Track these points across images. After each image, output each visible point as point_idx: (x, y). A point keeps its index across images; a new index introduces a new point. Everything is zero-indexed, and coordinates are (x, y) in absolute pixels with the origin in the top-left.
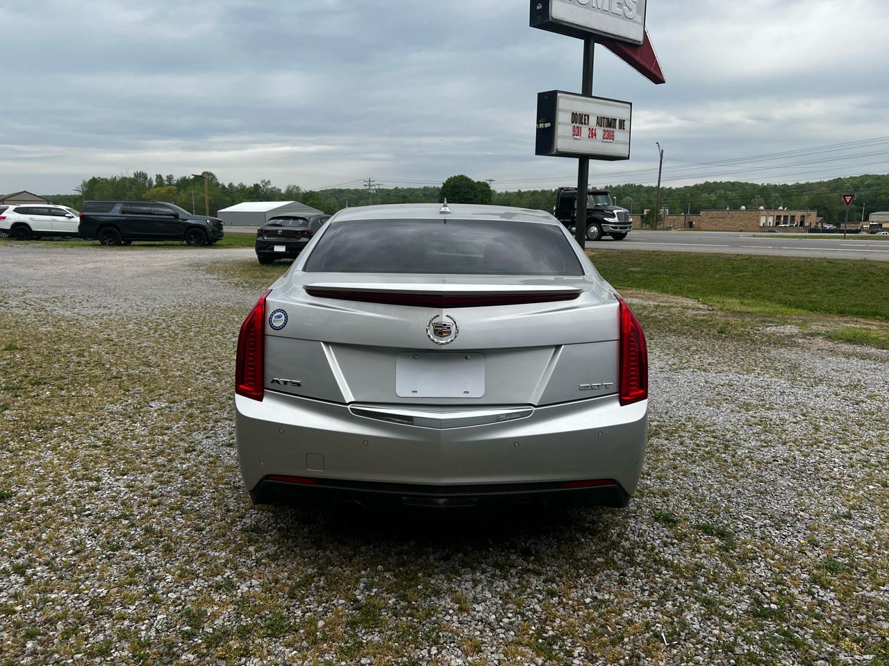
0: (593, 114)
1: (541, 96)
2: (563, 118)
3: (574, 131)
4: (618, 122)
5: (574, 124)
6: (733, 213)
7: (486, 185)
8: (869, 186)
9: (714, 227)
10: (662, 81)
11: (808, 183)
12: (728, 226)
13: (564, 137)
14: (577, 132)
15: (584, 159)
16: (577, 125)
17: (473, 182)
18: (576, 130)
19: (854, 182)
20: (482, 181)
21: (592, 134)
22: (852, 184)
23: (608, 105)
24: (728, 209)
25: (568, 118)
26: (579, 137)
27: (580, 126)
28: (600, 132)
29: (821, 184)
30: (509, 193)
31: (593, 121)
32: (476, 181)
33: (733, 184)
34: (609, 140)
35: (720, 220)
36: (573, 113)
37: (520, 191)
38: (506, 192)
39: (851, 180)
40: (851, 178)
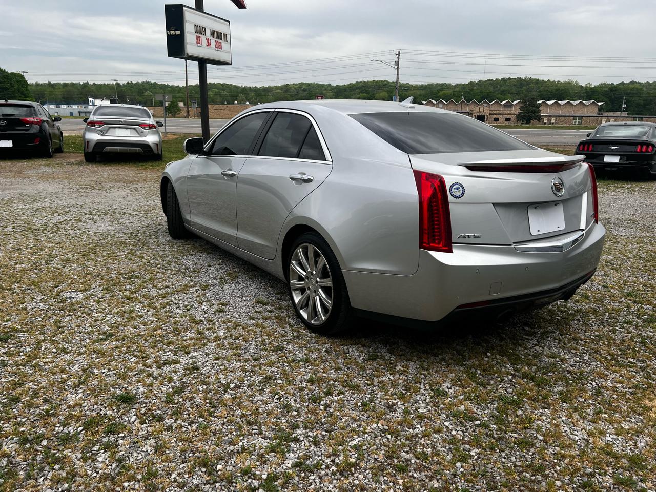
0: (208, 28)
1: (168, 8)
2: (189, 28)
3: (197, 40)
4: (223, 34)
5: (197, 34)
6: (229, 106)
7: (22, 77)
8: (304, 90)
9: (218, 117)
10: (245, 7)
11: (269, 87)
12: (228, 115)
13: (191, 44)
14: (199, 41)
15: (202, 63)
16: (199, 35)
17: (7, 73)
18: (199, 39)
19: (296, 87)
20: (15, 72)
21: (209, 44)
22: (295, 88)
23: (216, 21)
24: (226, 103)
25: (192, 29)
26: (200, 45)
27: (200, 35)
28: (213, 41)
29: (277, 88)
30: (39, 84)
31: (208, 32)
32: (10, 72)
33: (223, 85)
34: (219, 49)
35: (222, 111)
36: (195, 25)
37: (50, 83)
38: (36, 83)
39: (294, 86)
40: (294, 84)
